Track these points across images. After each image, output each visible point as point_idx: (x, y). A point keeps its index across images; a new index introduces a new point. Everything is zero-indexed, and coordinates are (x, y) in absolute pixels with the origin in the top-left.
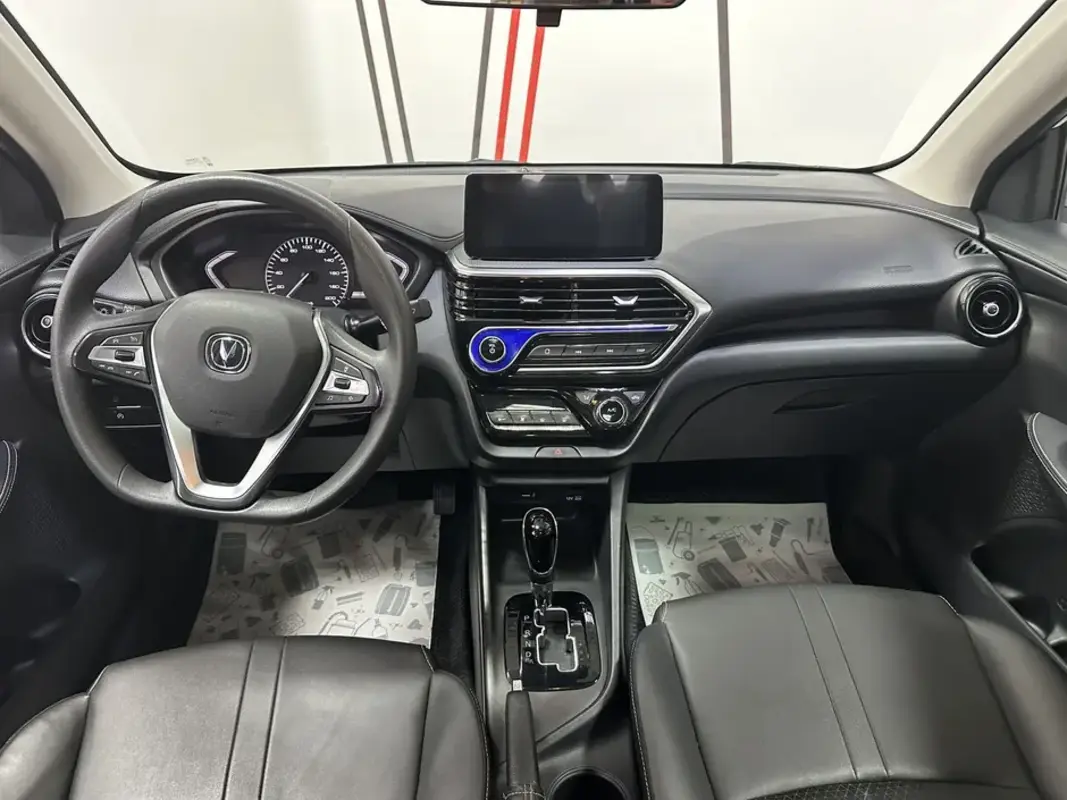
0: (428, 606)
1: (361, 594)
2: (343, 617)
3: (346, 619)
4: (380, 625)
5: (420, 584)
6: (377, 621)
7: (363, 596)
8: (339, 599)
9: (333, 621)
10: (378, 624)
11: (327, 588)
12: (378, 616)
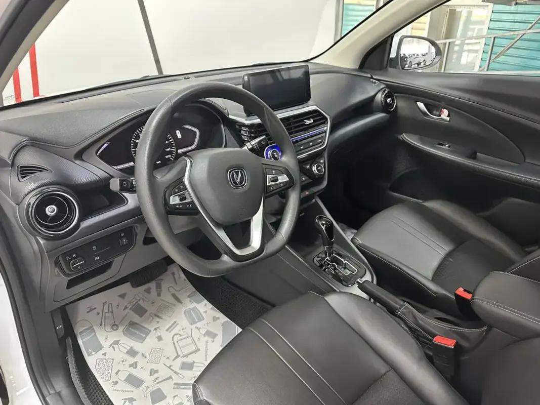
0: (212, 309)
1: (175, 322)
2: (179, 336)
3: (181, 336)
4: (200, 328)
5: (198, 302)
6: (197, 328)
7: (177, 322)
8: (167, 330)
9: (175, 341)
10: (199, 329)
11: (156, 329)
12: (195, 325)
